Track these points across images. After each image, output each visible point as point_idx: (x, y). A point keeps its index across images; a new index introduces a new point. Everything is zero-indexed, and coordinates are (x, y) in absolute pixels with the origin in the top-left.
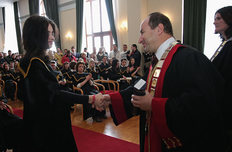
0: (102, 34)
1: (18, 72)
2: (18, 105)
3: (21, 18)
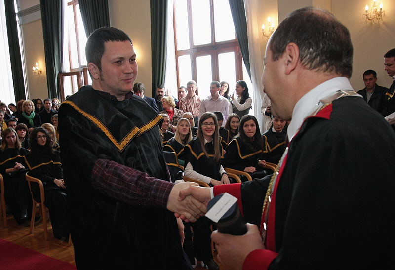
0: (214, 49)
1: (10, 147)
2: (7, 229)
3: (20, 14)
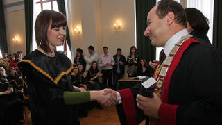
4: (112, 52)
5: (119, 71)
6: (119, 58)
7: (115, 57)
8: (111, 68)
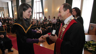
4: (56, 18)
5: (58, 24)
6: (58, 20)
7: (57, 20)
8: (55, 23)
